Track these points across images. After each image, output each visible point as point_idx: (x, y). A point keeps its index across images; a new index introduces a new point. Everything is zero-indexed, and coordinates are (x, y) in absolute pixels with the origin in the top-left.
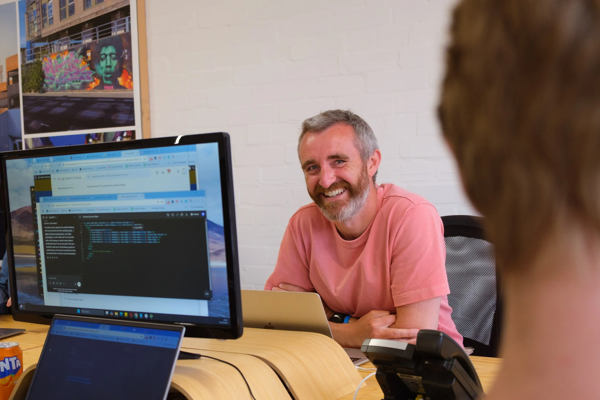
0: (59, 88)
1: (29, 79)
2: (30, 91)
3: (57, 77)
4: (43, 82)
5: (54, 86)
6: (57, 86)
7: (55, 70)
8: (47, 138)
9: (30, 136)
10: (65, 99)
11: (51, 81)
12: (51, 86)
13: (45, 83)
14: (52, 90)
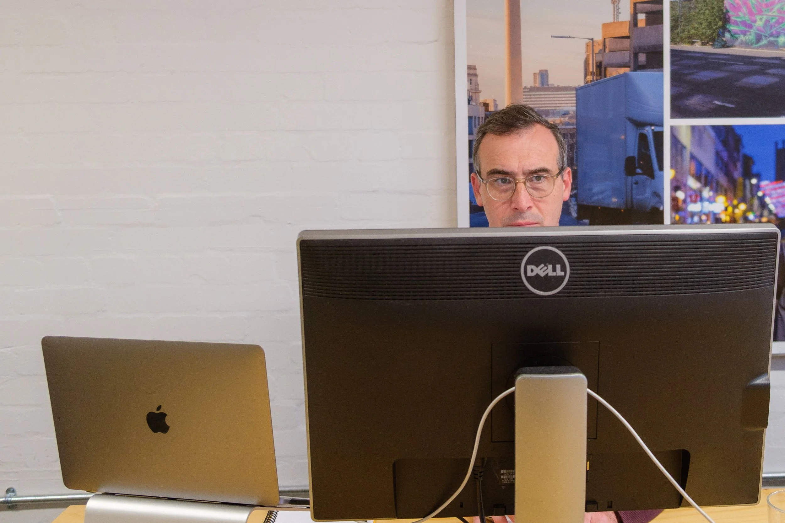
0: (764, 42)
1: (689, 20)
2: (692, 43)
3: (759, 23)
4: (724, 29)
5: (751, 37)
6: (759, 38)
7: (754, 11)
8: (729, 129)
9: (685, 123)
10: (777, 62)
11: (743, 28)
12: (742, 38)
13: (729, 31)
14: (747, 44)
